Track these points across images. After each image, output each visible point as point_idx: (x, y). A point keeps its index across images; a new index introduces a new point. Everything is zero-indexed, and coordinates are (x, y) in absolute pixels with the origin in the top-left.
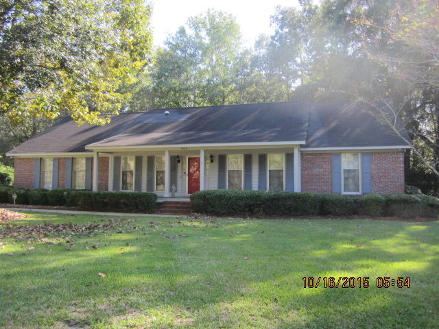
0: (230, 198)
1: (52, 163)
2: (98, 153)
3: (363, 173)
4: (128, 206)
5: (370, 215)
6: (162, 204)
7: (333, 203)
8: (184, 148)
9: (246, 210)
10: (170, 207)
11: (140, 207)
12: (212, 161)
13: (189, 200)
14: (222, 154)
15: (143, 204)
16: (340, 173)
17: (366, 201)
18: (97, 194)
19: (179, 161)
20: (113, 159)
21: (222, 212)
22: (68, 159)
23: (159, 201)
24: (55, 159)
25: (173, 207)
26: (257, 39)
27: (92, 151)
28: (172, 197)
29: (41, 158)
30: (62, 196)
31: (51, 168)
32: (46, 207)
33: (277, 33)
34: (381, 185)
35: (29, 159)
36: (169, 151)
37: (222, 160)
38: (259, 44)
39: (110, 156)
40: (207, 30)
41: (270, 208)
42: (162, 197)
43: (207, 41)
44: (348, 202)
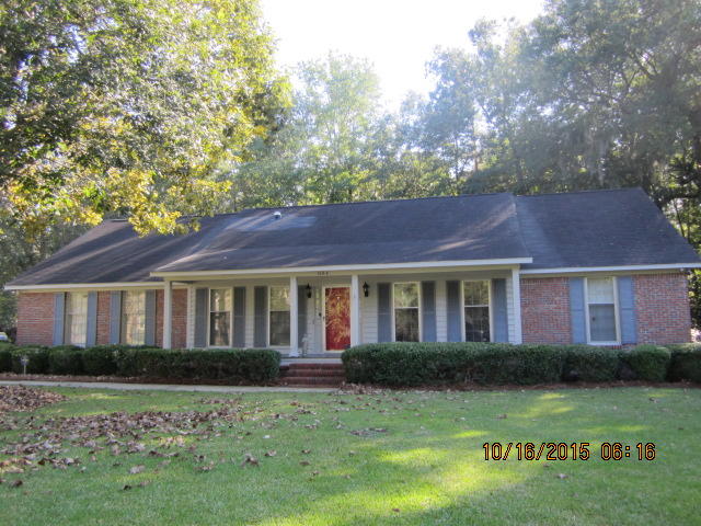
0: (414, 357)
1: (85, 300)
2: (171, 283)
3: (621, 310)
4: (232, 374)
5: (647, 380)
6: (287, 368)
7: (587, 362)
8: (323, 272)
9: (441, 376)
10: (301, 375)
11: (252, 375)
12: (367, 294)
13: (339, 361)
14: (382, 281)
15: (256, 370)
16: (583, 310)
17: (639, 356)
18: (176, 355)
19: (309, 296)
20: (194, 294)
21: (400, 380)
22: (115, 293)
23: (284, 363)
24: (90, 295)
25: (309, 375)
26: (405, 99)
27: (160, 279)
28: (303, 357)
29: (66, 293)
30: (111, 358)
31: (85, 309)
32: (79, 377)
33: (439, 87)
34: (651, 330)
35: (44, 294)
36: (297, 279)
37: (384, 292)
38: (407, 107)
39: (188, 287)
40: (328, 83)
41: (483, 372)
42: (287, 357)
43: (325, 100)
44: (611, 359)
